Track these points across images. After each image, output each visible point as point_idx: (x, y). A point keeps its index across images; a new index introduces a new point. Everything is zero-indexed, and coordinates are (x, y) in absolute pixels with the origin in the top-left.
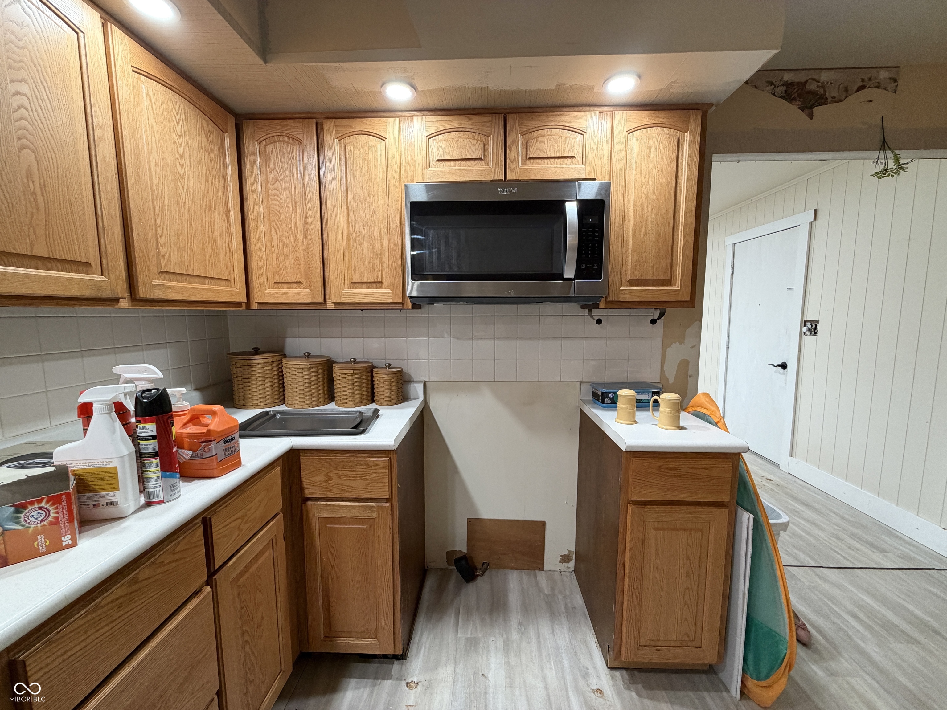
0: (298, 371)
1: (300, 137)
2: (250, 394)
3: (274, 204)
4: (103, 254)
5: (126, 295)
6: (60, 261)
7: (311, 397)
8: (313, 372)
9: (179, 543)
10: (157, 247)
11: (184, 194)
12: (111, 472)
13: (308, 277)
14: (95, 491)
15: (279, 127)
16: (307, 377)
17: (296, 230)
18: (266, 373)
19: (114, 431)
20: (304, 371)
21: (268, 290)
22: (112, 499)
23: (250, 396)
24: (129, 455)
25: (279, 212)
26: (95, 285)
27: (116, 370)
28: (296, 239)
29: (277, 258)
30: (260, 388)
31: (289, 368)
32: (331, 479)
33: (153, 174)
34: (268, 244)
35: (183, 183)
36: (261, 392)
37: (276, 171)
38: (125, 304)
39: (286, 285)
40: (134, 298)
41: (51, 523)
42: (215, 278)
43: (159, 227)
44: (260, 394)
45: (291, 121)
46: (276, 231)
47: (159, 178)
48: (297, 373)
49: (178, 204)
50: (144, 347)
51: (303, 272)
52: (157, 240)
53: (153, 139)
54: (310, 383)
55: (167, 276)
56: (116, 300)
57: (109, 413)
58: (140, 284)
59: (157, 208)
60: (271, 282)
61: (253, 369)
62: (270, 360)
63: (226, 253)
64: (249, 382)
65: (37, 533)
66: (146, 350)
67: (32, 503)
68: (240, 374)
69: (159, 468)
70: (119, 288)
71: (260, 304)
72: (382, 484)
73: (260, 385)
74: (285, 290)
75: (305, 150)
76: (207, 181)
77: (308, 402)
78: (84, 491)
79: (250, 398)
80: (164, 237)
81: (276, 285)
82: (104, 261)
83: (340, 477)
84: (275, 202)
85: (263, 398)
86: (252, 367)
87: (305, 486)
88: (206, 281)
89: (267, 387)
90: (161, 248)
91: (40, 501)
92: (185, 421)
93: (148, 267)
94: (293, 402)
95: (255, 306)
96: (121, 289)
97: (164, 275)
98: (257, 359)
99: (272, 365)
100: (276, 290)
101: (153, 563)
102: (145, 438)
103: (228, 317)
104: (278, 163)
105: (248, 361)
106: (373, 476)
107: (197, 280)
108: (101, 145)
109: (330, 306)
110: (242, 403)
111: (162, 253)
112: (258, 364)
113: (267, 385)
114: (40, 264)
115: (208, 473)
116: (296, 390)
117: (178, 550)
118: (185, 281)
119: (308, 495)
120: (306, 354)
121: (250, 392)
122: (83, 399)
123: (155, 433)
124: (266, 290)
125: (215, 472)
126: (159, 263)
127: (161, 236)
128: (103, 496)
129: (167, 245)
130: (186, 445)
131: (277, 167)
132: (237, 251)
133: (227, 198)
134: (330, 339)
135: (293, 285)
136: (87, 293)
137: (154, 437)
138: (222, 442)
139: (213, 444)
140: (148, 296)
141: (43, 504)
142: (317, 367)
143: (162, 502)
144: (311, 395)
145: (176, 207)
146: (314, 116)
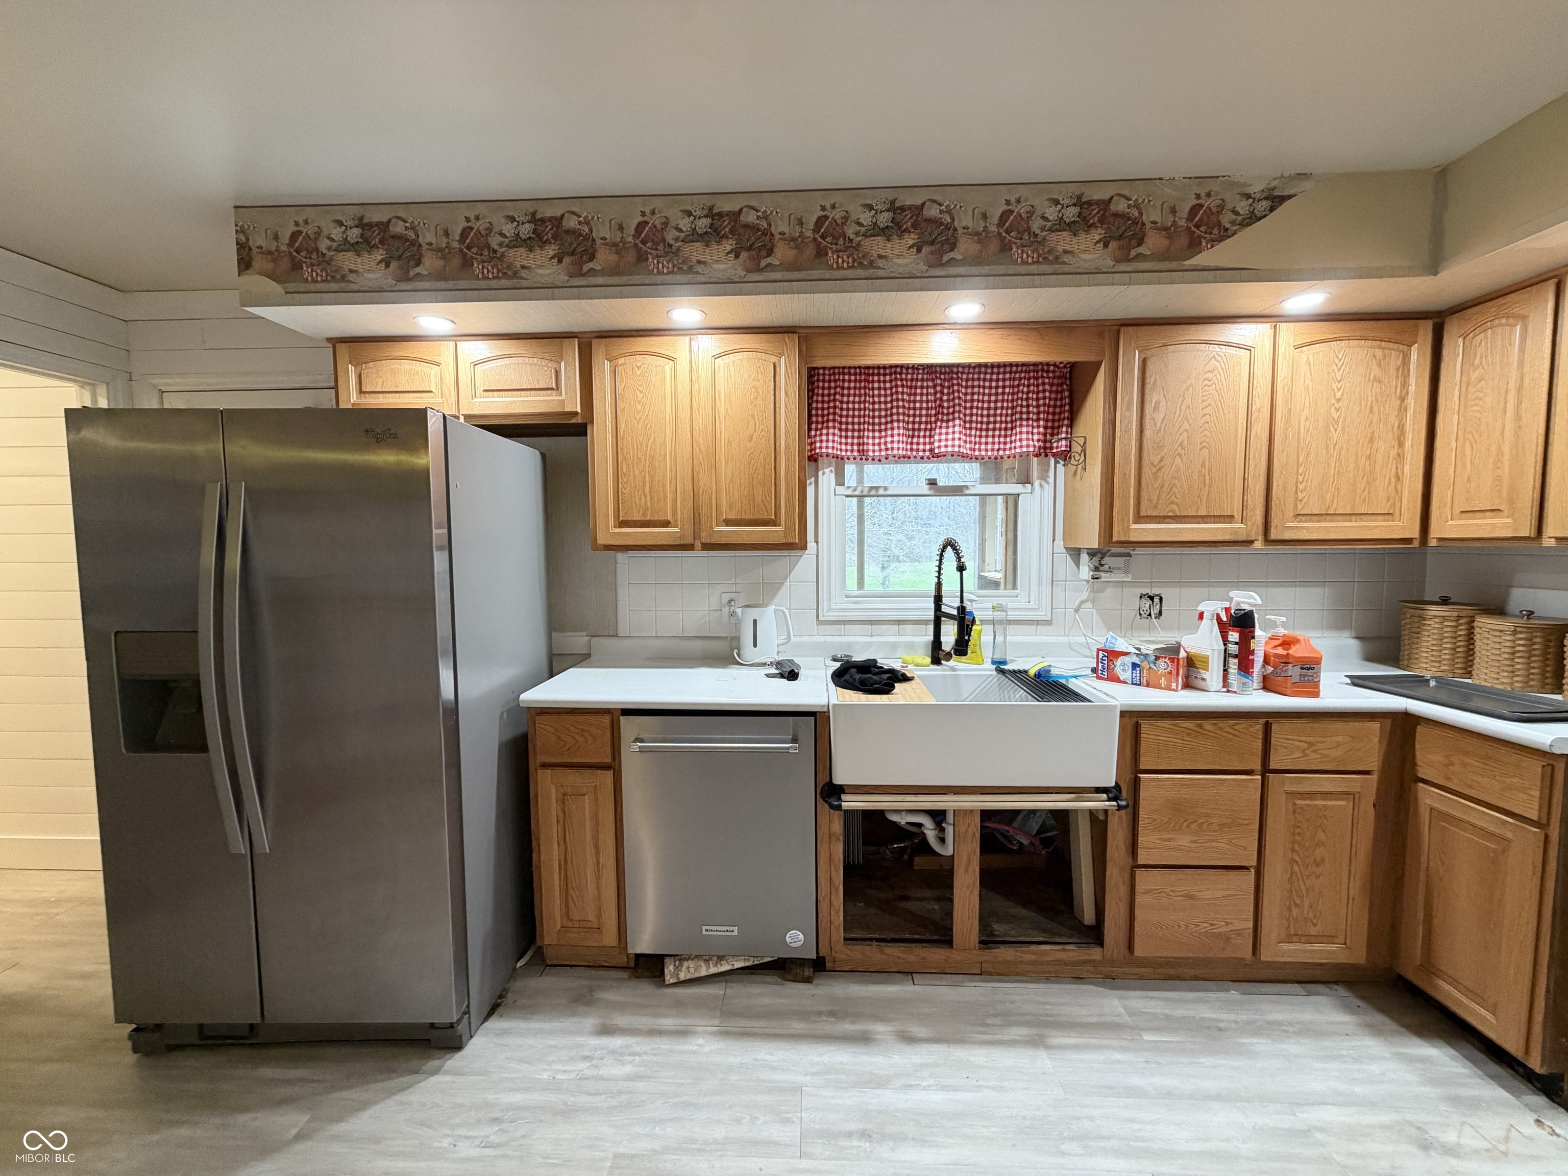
0: (1492, 633)
1: (1522, 312)
2: (1417, 654)
3: (1473, 411)
4: (1245, 507)
5: (1260, 538)
6: (1214, 516)
7: (1511, 675)
8: (1520, 639)
9: (1238, 724)
10: (1296, 493)
11: (1335, 436)
12: (1205, 658)
13: (1512, 501)
14: (1197, 668)
15: (1494, 309)
16: (1508, 644)
17: (1501, 441)
18: (1444, 630)
19: (1212, 631)
20: (1502, 634)
21: (1450, 523)
22: (1204, 676)
23: (1417, 656)
24: (1218, 650)
25: (1479, 420)
26: (1235, 532)
27: (1232, 594)
28: (1500, 452)
29: (1469, 480)
30: (1434, 648)
31: (1480, 628)
32: (1452, 764)
33: (1302, 426)
34: (1459, 463)
35: (1336, 426)
36: (1434, 653)
37: (1483, 368)
38: (1258, 545)
39: (1478, 515)
40: (1267, 541)
41: (1168, 672)
42: (1367, 514)
43: (1301, 475)
44: (1432, 656)
45: (1513, 295)
46: (1472, 445)
47: (1308, 430)
48: (1490, 636)
49: (1327, 448)
50: (1298, 583)
51: (1505, 495)
52: (1297, 487)
53: (1307, 398)
54: (1513, 654)
55: (1303, 518)
56: (1251, 542)
57: (1211, 620)
58: (1272, 528)
59: (1301, 458)
60: (1457, 511)
61: (1427, 622)
62: (1456, 614)
63: (1390, 483)
64: (1418, 638)
65: (1162, 675)
66: (1300, 587)
67: (1162, 657)
68: (1408, 626)
69: (1236, 667)
70: (1253, 532)
71: (1440, 539)
72: (1525, 797)
73: (1433, 645)
74: (1475, 522)
75: (1530, 327)
76: (1371, 412)
77: (1505, 681)
78: (1191, 667)
79: (1417, 659)
80: (1304, 483)
81: (1464, 515)
82: (1244, 512)
83: (1465, 765)
84: (1475, 408)
85: (1436, 662)
86: (1425, 619)
87: (1419, 763)
88: (1353, 518)
89: (1446, 649)
90: (1299, 493)
91: (1165, 658)
92: (1276, 644)
93: (1283, 512)
94: (1481, 676)
95: (1433, 543)
96: (1255, 531)
97: (1300, 517)
98: (1434, 611)
99: (1457, 620)
100: (1462, 522)
101: (1215, 724)
102: (1232, 643)
103: (1429, 555)
104: (1486, 357)
105: (1420, 612)
106: (1515, 780)
107: (1340, 518)
108: (1256, 425)
109: (1548, 542)
110: (1405, 663)
111: (1300, 498)
112: (1435, 617)
113: (1444, 646)
114: (1200, 520)
115: (1279, 689)
116: (1487, 660)
117: (1236, 727)
118: (1325, 520)
119: (1420, 775)
120: (1524, 612)
121: (1417, 651)
122: (1201, 608)
123: (1237, 640)
124: (1448, 521)
125: (1288, 691)
126: (1296, 506)
127: (1301, 483)
128: (1200, 672)
129: (1308, 489)
130: (1271, 664)
131: (1484, 362)
132: (1410, 478)
133: (1404, 420)
134: (1558, 592)
135: (1488, 514)
136: (1227, 537)
137: (1236, 643)
138: (1299, 667)
139: (1290, 666)
140: (1279, 538)
141: (1166, 660)
142: (1531, 633)
143: (1235, 692)
144: (1513, 672)
145: (1324, 452)
146: (1552, 274)
